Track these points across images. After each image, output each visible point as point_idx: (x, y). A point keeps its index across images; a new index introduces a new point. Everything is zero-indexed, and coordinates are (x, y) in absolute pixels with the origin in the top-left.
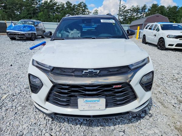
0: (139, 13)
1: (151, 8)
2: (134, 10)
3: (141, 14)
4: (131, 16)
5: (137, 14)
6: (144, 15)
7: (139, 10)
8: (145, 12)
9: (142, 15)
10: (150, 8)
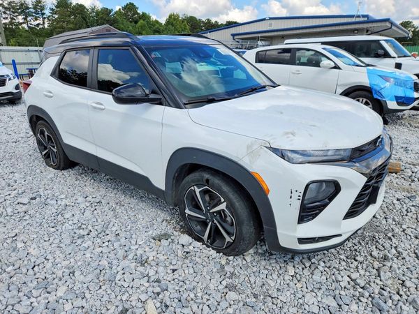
0: (30, 16)
1: (56, 7)
2: (13, 7)
3: (36, 19)
4: (11, 23)
5: (25, 19)
6: (44, 23)
7: (28, 8)
8: (45, 16)
9: (38, 22)
10: (54, 8)
